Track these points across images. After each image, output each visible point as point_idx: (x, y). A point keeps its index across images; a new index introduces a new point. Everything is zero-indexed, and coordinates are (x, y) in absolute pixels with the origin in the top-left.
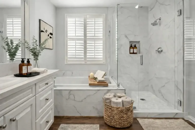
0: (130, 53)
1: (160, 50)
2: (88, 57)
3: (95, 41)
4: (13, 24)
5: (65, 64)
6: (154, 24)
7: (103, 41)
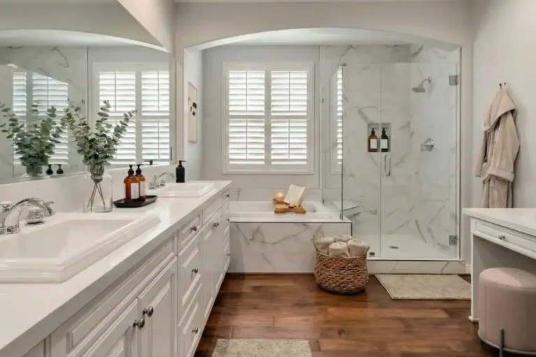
0: (370, 150)
1: (429, 143)
2: (273, 157)
3: (289, 122)
4: (115, 84)
5: (224, 174)
6: (419, 90)
7: (307, 122)
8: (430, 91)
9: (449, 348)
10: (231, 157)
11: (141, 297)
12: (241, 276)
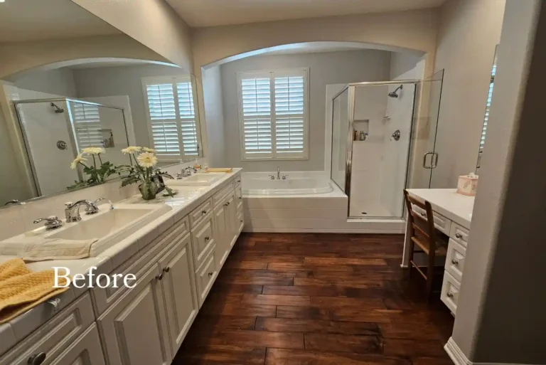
2: (278, 148)
3: (290, 120)
4: (159, 95)
5: (242, 161)
7: (303, 119)
8: (401, 97)
9: (379, 285)
10: (247, 148)
11: (161, 260)
12: (252, 234)
